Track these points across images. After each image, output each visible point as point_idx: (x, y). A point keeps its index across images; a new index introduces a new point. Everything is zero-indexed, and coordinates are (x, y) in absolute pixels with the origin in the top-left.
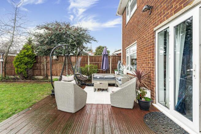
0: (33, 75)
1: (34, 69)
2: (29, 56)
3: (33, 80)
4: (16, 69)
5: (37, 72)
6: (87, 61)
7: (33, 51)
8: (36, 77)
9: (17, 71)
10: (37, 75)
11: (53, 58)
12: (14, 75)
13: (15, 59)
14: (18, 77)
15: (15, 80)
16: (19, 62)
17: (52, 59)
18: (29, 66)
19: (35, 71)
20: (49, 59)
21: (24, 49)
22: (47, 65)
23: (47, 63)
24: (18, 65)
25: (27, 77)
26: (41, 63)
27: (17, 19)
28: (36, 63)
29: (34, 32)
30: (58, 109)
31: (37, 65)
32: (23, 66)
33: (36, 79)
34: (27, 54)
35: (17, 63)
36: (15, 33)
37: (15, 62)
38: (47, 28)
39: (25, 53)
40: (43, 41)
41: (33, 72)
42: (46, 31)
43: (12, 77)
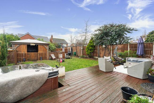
0: (93, 56)
1: (94, 53)
2: (92, 46)
3: (93, 58)
4: (87, 52)
5: (95, 54)
6: (128, 48)
7: (93, 44)
8: (95, 57)
9: (87, 53)
10: (95, 56)
11: (103, 46)
12: (86, 56)
13: (86, 47)
14: (87, 56)
15: (86, 58)
16: (88, 49)
17: (103, 48)
18: (92, 51)
19: (94, 54)
20: (101, 47)
21: (89, 43)
22: (100, 50)
23: (100, 49)
24: (88, 50)
25: (91, 57)
26: (97, 49)
27: (87, 28)
28: (95, 49)
29: (94, 33)
30: (100, 69)
31: (95, 50)
32: (89, 51)
33: (94, 58)
34: (91, 45)
35: (87, 50)
36: (86, 35)
37: (86, 49)
38: (100, 30)
39: (90, 45)
40: (98, 38)
41: (93, 54)
42: (99, 31)
43: (85, 56)
